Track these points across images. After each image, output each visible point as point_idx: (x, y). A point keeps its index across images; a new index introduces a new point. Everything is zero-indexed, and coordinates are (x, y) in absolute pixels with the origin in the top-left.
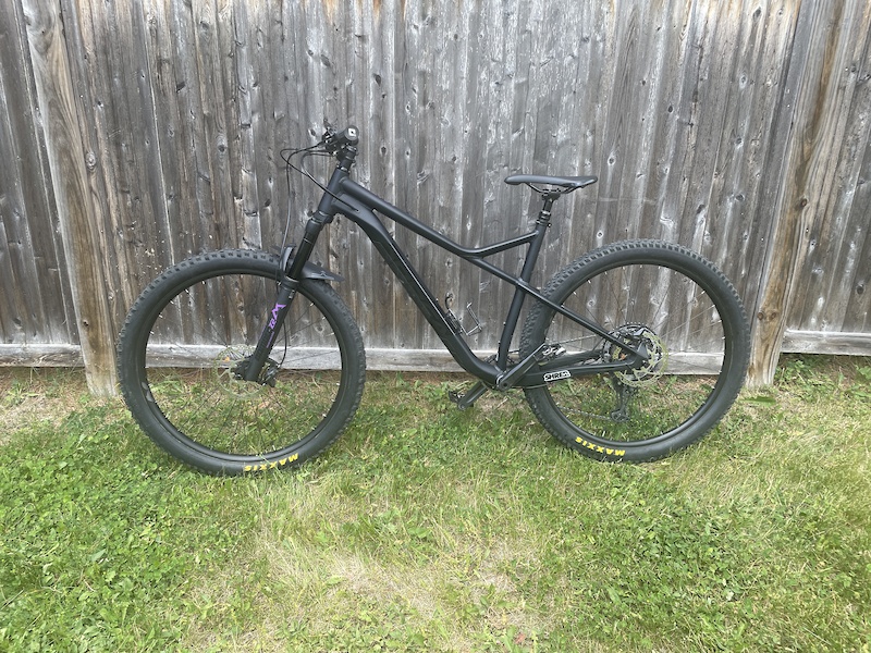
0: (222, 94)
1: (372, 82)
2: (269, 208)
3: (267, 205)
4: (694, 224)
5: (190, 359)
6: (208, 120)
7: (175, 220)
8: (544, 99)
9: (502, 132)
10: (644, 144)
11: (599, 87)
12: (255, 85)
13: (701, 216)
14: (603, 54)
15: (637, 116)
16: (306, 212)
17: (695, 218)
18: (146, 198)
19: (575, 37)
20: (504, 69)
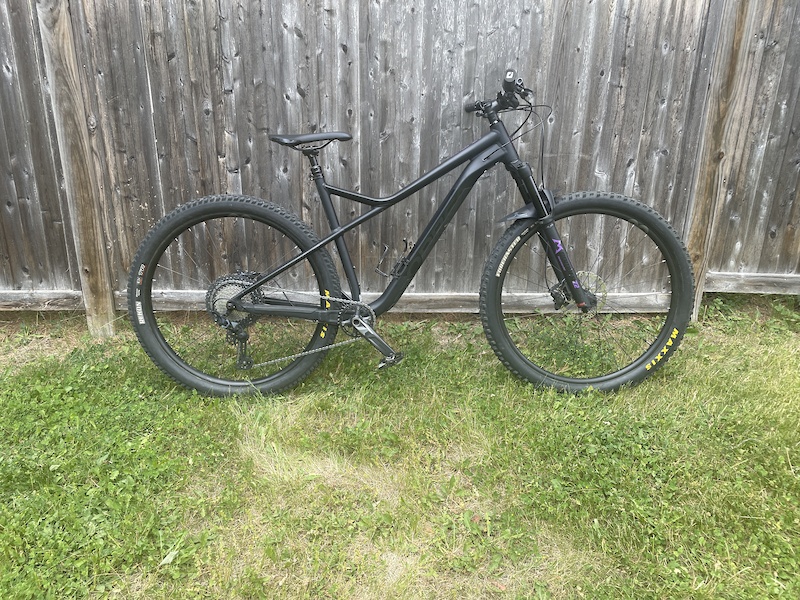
0: (207, 63)
1: (340, 51)
2: (249, 165)
3: (247, 162)
4: (625, 176)
5: (179, 303)
6: (195, 87)
7: (166, 177)
8: (491, 65)
9: (454, 95)
10: (579, 105)
11: (539, 54)
12: (236, 55)
13: (631, 169)
14: (542, 25)
15: (573, 80)
16: (282, 169)
17: (626, 171)
18: (140, 157)
19: (517, 10)
20: (455, 39)
